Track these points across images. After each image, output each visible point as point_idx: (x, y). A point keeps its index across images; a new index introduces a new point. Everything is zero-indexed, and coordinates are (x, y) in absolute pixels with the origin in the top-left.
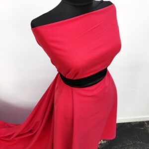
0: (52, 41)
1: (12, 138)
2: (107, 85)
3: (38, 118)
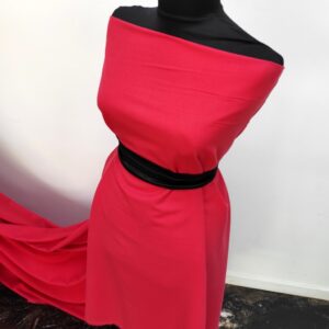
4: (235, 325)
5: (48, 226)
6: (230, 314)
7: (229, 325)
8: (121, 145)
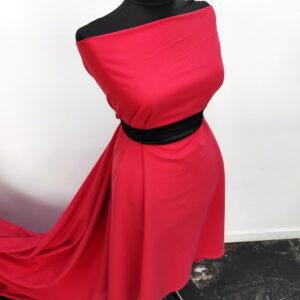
0: (110, 61)
1: (31, 255)
2: (202, 143)
3: (83, 214)
4: (210, 277)
5: (28, 235)
6: (204, 269)
7: (205, 277)
8: (122, 123)
